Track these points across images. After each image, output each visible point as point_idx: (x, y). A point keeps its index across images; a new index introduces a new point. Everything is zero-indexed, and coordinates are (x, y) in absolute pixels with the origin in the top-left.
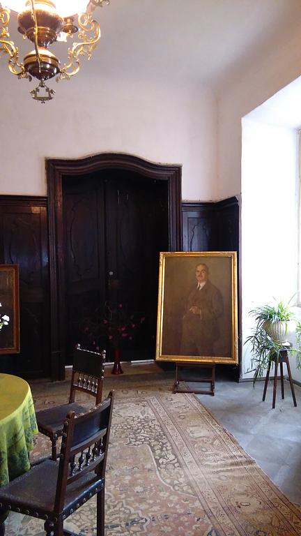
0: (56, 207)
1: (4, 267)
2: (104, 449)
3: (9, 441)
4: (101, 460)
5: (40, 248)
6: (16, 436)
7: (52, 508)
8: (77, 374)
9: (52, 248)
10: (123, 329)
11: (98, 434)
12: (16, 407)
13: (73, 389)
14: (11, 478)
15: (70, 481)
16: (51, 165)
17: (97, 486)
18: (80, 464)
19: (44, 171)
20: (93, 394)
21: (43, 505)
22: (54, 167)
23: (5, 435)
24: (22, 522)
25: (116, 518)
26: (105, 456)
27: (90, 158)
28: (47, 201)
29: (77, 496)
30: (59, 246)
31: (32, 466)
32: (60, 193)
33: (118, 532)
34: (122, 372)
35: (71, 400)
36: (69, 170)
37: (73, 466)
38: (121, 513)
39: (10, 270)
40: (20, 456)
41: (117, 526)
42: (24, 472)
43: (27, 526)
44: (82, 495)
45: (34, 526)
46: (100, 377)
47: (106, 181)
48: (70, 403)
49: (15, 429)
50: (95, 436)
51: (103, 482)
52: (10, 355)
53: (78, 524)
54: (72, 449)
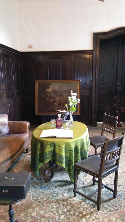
0: (96, 55)
1: (75, 81)
2: (119, 155)
3: (81, 146)
4: (117, 159)
5: (89, 73)
6: (83, 144)
7: (98, 173)
8: (104, 125)
9: (94, 73)
10: (123, 109)
11: (116, 148)
12: (83, 134)
13: (103, 130)
14: (81, 160)
15: (105, 164)
16: (95, 35)
17: (115, 168)
18: (110, 159)
19: (92, 38)
20: (112, 133)
21: (94, 171)
22: (96, 36)
23: (80, 143)
24: (84, 176)
25: (121, 183)
26: (119, 157)
27: (113, 30)
28: (93, 52)
29: (108, 171)
30: (97, 72)
31: (89, 156)
32: (98, 48)
33: (122, 188)
34: (121, 127)
35: (102, 134)
36: (103, 37)
37: (107, 159)
38: (123, 181)
39: (77, 82)
40: (85, 152)
41: (121, 186)
42: (86, 158)
43: (86, 178)
44: (109, 170)
45: (88, 179)
46: (115, 127)
47: (119, 41)
48: (101, 135)
49: (83, 142)
50: (116, 149)
51: (118, 167)
52: (77, 115)
53: (105, 181)
54: (107, 152)
